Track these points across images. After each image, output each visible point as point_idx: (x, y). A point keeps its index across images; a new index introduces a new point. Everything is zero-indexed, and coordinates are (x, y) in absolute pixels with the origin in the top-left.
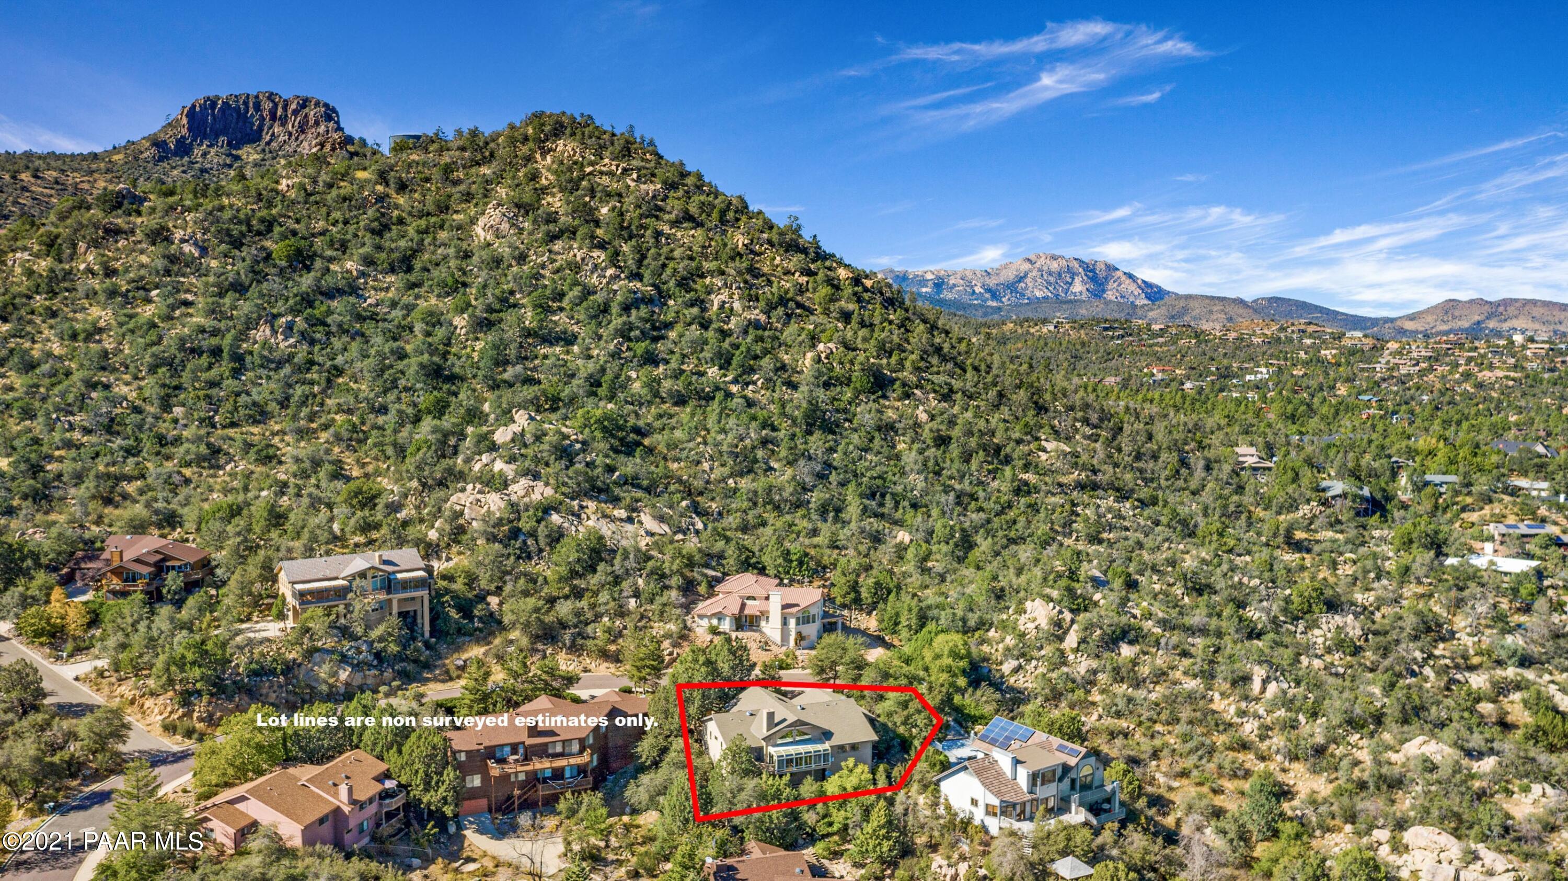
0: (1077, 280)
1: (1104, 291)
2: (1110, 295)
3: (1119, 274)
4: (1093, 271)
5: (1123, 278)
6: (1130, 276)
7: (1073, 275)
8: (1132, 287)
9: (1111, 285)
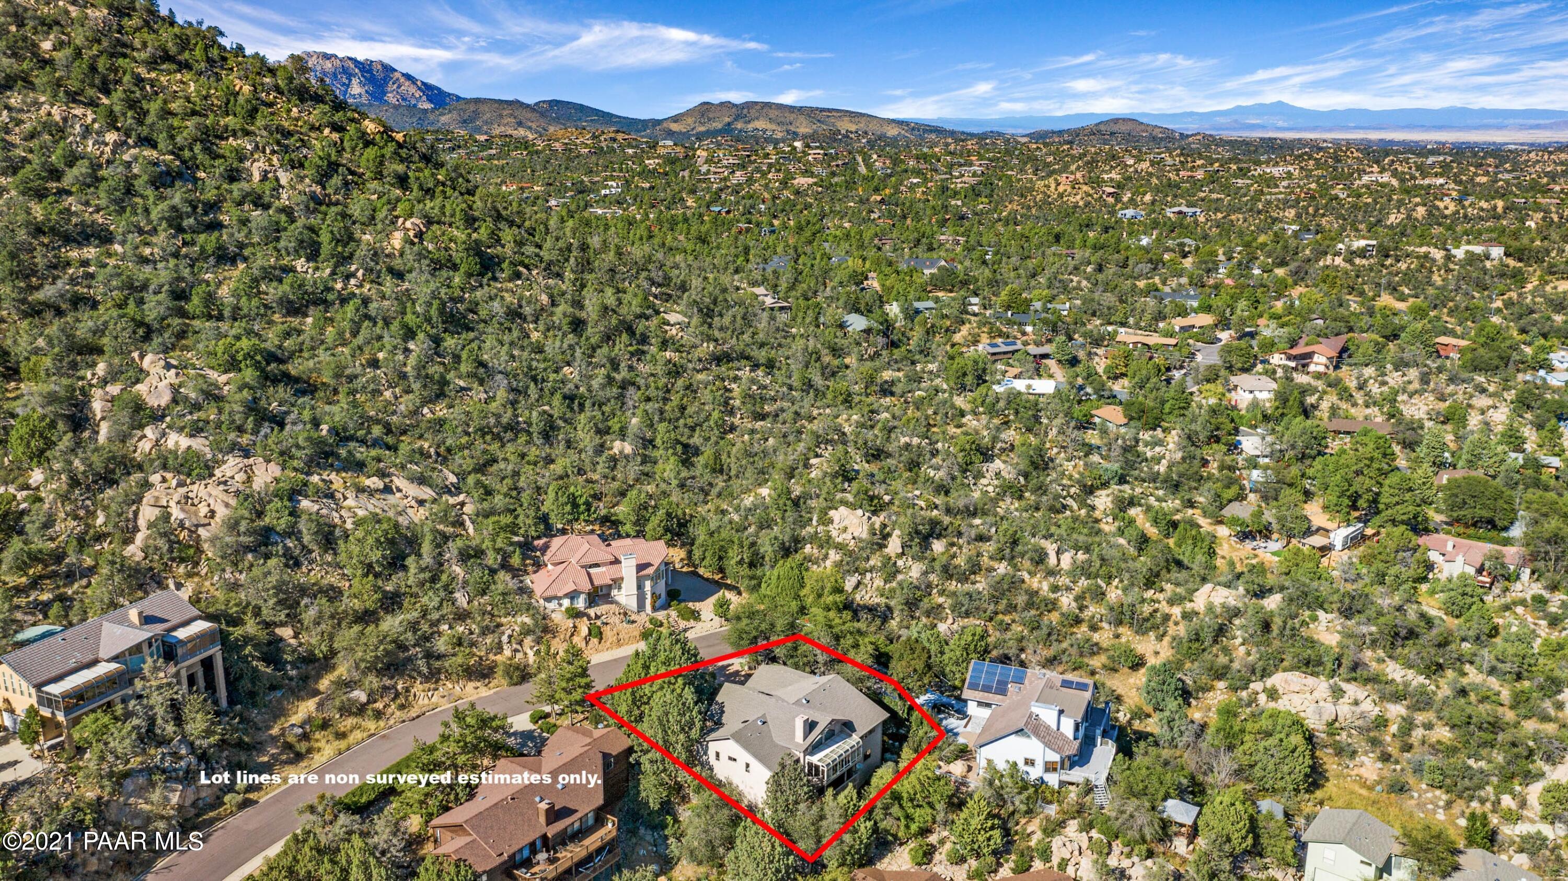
0: (355, 81)
1: (385, 93)
2: (391, 98)
3: (397, 75)
4: (370, 71)
5: (402, 80)
6: (408, 77)
7: (350, 76)
8: (413, 90)
9: (391, 87)
